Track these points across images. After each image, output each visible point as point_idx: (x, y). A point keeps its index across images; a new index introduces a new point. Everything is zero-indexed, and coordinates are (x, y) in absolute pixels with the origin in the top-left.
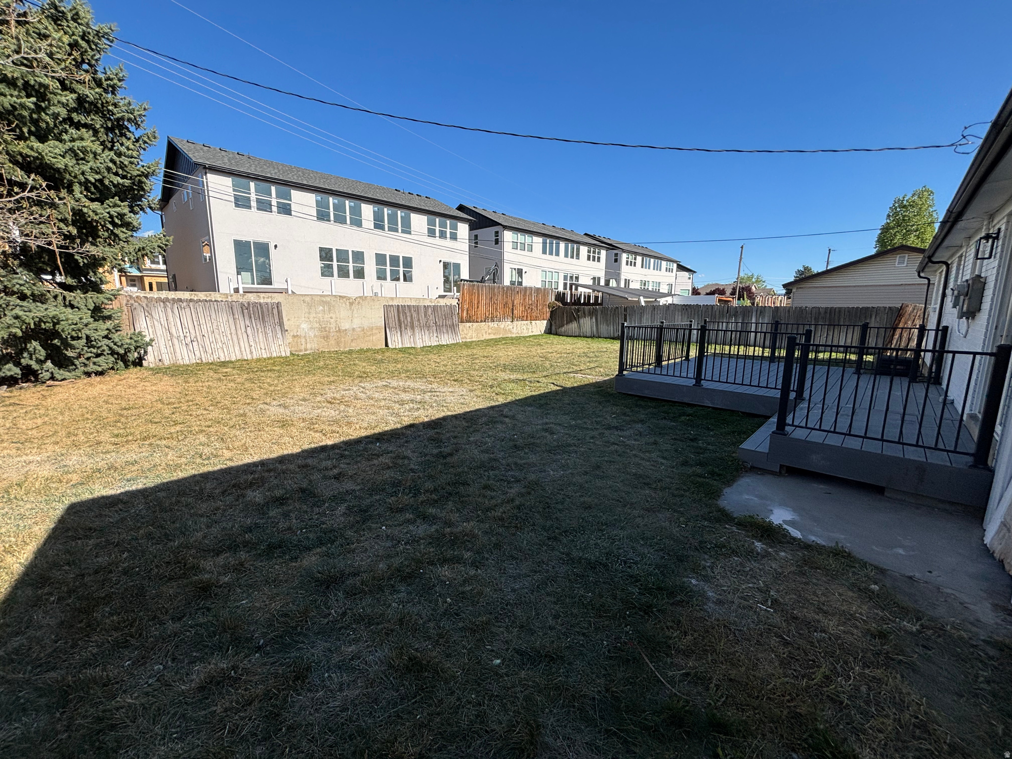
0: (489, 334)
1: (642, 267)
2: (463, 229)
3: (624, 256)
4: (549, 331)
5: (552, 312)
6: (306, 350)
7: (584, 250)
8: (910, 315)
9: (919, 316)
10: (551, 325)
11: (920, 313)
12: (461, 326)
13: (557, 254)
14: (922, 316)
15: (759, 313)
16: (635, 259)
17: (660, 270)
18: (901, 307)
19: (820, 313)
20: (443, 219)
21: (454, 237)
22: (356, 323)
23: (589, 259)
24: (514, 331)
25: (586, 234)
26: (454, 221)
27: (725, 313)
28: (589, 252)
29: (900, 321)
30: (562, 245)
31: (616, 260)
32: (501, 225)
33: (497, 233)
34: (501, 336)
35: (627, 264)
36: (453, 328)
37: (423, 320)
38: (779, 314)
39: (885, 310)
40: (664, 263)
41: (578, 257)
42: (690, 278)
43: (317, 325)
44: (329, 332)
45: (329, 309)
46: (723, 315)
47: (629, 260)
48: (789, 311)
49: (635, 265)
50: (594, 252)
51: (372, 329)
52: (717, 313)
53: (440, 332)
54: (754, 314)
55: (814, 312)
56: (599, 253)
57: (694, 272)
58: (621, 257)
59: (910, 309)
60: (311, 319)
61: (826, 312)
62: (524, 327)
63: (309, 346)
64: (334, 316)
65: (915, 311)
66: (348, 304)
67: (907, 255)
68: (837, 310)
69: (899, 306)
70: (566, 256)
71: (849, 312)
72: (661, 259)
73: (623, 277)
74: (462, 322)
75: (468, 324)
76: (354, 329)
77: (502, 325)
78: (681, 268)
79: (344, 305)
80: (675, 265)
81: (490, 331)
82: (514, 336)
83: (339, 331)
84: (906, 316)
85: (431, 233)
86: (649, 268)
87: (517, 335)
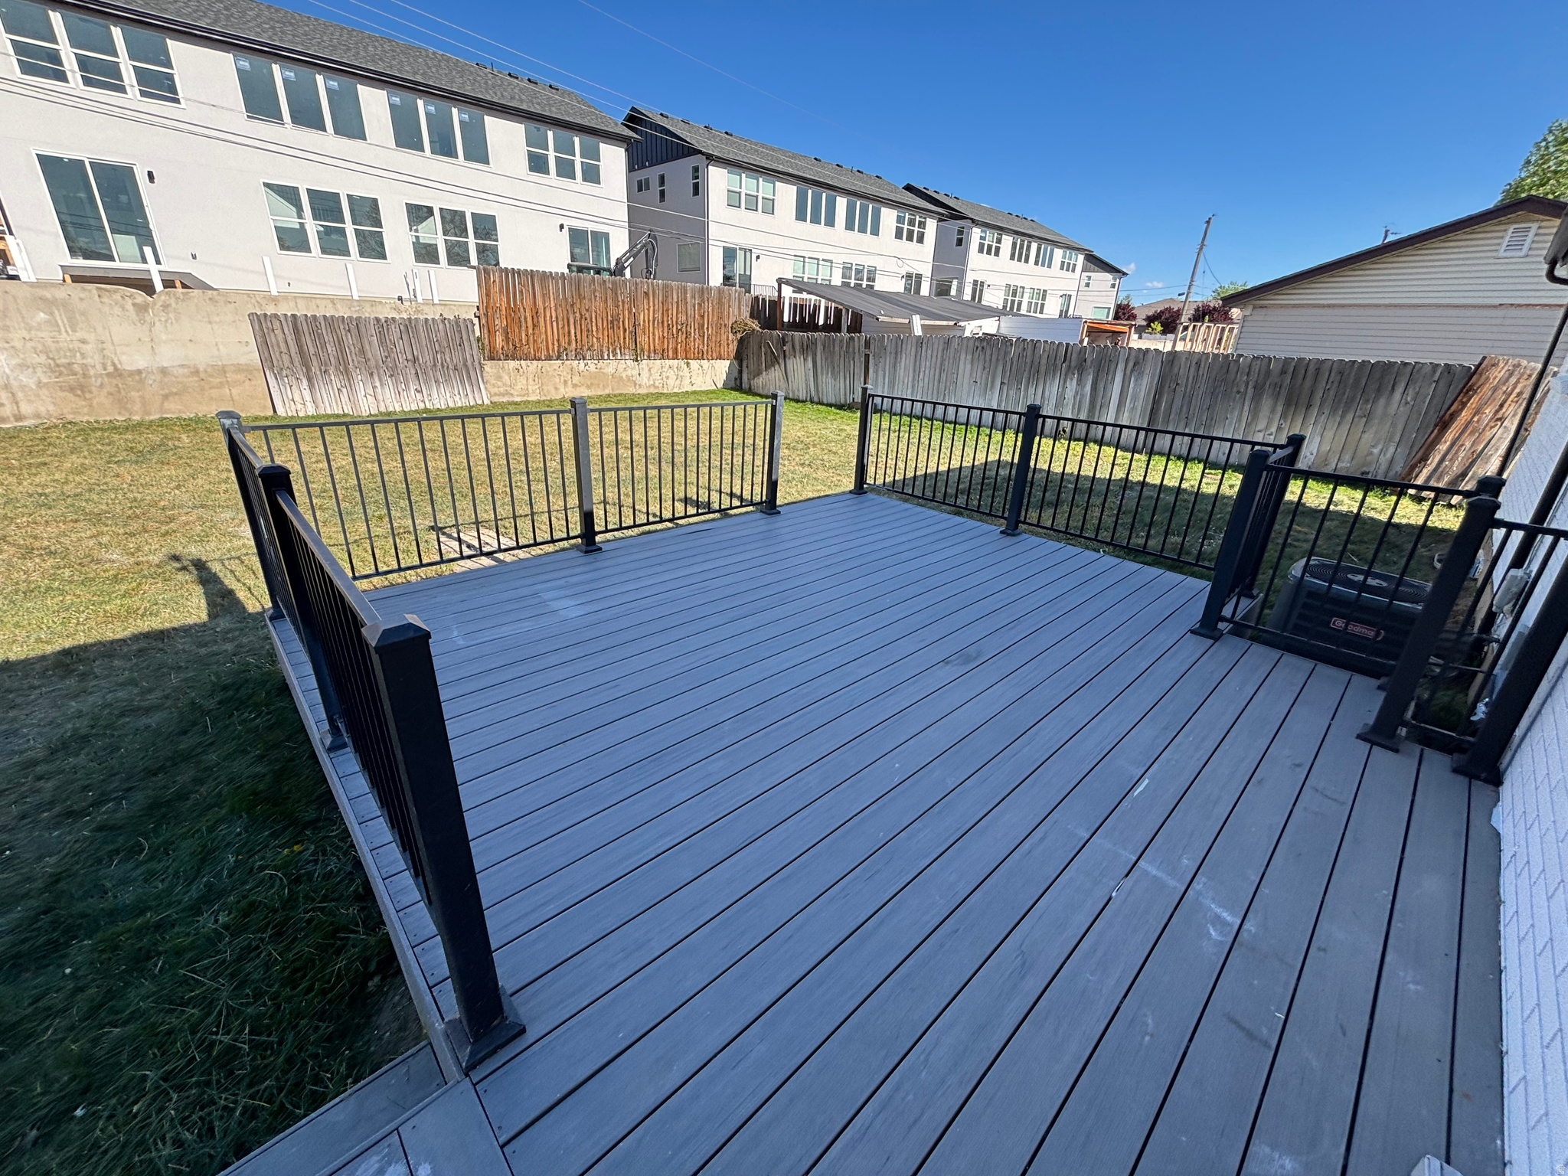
0: (575, 386)
1: (1012, 257)
2: (613, 159)
3: (976, 233)
4: (737, 384)
5: (741, 341)
6: (19, 417)
7: (889, 217)
8: (1495, 389)
9: (1519, 395)
10: (740, 372)
11: (1525, 387)
12: (489, 367)
13: (830, 222)
14: (1526, 395)
15: (1131, 364)
16: (999, 241)
17: (1049, 266)
18: (1478, 367)
19: (1268, 373)
20: (564, 133)
21: (592, 175)
22: (169, 356)
23: (899, 234)
24: (644, 380)
25: (909, 188)
26: (590, 140)
27: (1059, 363)
28: (900, 220)
29: (1464, 405)
30: (841, 203)
31: (960, 242)
32: (700, 152)
33: (696, 169)
34: (607, 392)
35: (981, 250)
36: (467, 373)
37: (375, 350)
38: (1176, 370)
39: (1434, 372)
40: (1058, 253)
41: (875, 231)
42: (1113, 286)
43: (42, 359)
44: (85, 375)
45: (70, 319)
46: (1055, 365)
47: (986, 243)
48: (1198, 364)
49: (997, 254)
50: (912, 223)
51: (223, 370)
52: (1044, 361)
53: (426, 381)
54: (1121, 366)
55: (1256, 368)
56: (922, 225)
57: (1124, 274)
58: (969, 234)
59: (1497, 374)
60: (18, 344)
61: (1283, 372)
62: (671, 373)
63: (26, 409)
64: (91, 337)
65: (1513, 380)
66: (130, 307)
67: (1534, 226)
68: (1312, 368)
69: (1471, 362)
70: (849, 226)
71: (1341, 373)
72: (1056, 244)
73: (970, 278)
74: (491, 358)
75: (512, 364)
76: (164, 371)
77: (610, 366)
78: (1095, 262)
79: (117, 310)
80: (1081, 258)
81: (576, 379)
82: (643, 391)
83: (118, 373)
84: (1486, 390)
85: (538, 164)
86: (1027, 261)
87: (652, 390)
